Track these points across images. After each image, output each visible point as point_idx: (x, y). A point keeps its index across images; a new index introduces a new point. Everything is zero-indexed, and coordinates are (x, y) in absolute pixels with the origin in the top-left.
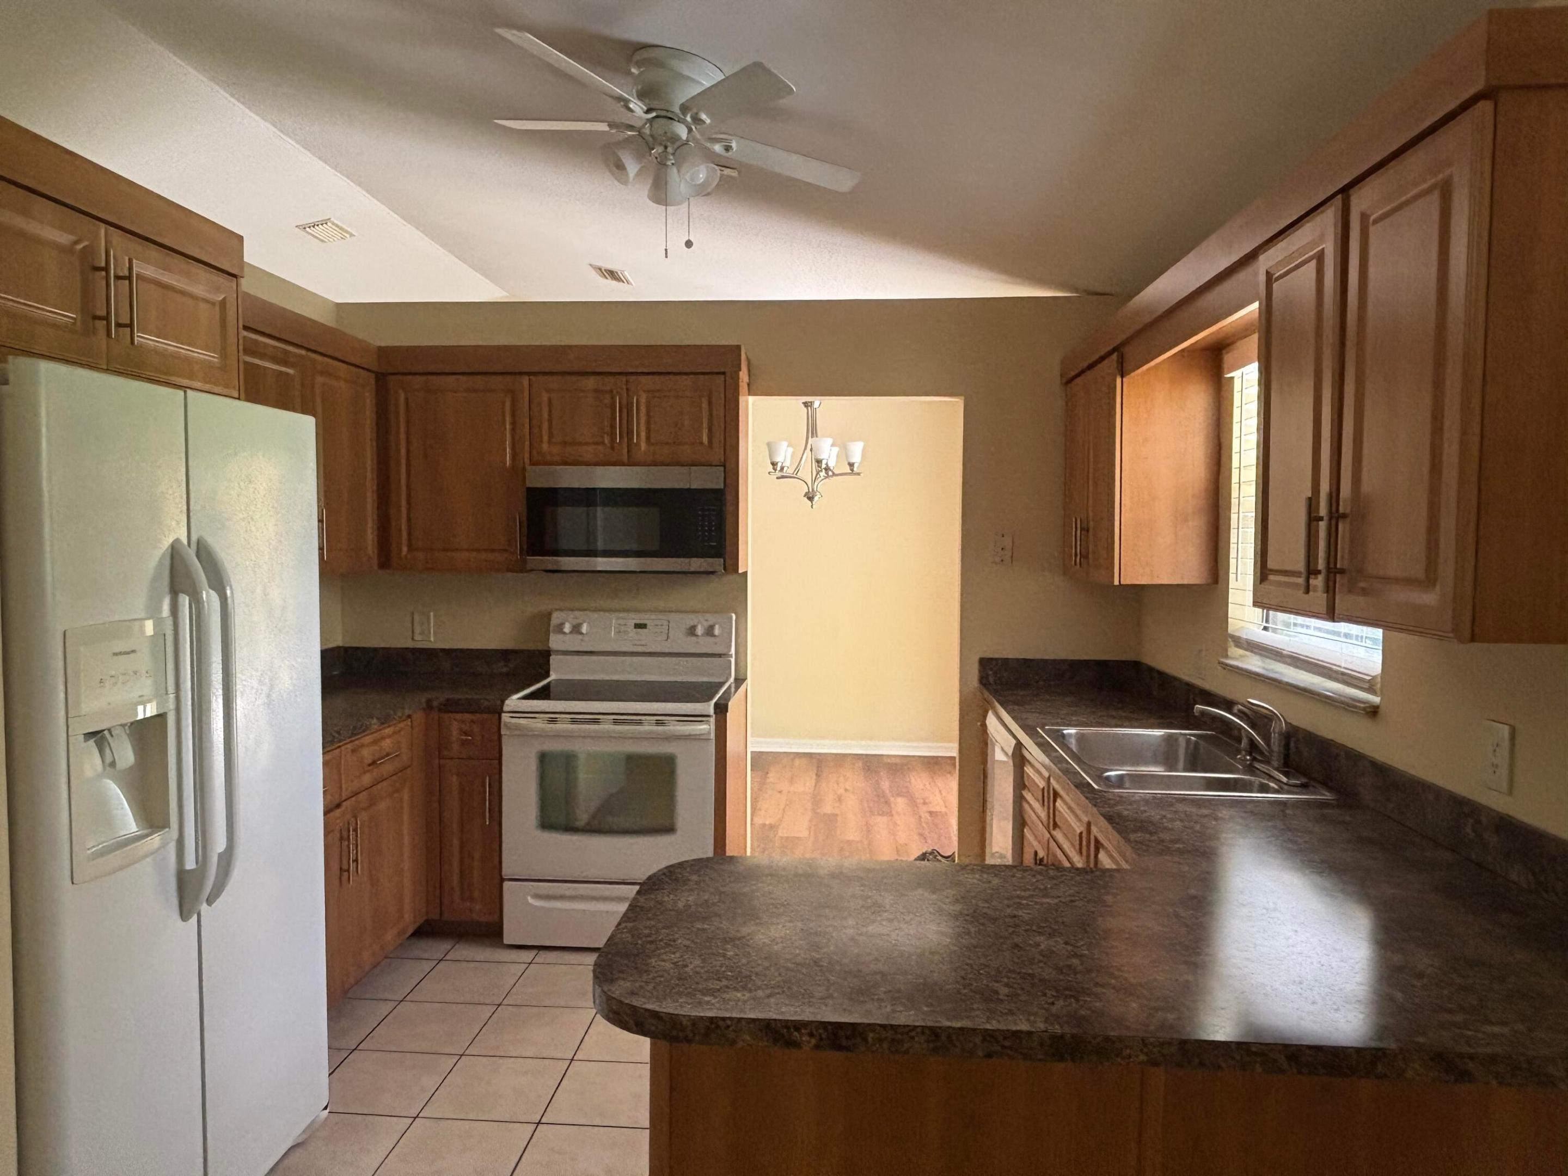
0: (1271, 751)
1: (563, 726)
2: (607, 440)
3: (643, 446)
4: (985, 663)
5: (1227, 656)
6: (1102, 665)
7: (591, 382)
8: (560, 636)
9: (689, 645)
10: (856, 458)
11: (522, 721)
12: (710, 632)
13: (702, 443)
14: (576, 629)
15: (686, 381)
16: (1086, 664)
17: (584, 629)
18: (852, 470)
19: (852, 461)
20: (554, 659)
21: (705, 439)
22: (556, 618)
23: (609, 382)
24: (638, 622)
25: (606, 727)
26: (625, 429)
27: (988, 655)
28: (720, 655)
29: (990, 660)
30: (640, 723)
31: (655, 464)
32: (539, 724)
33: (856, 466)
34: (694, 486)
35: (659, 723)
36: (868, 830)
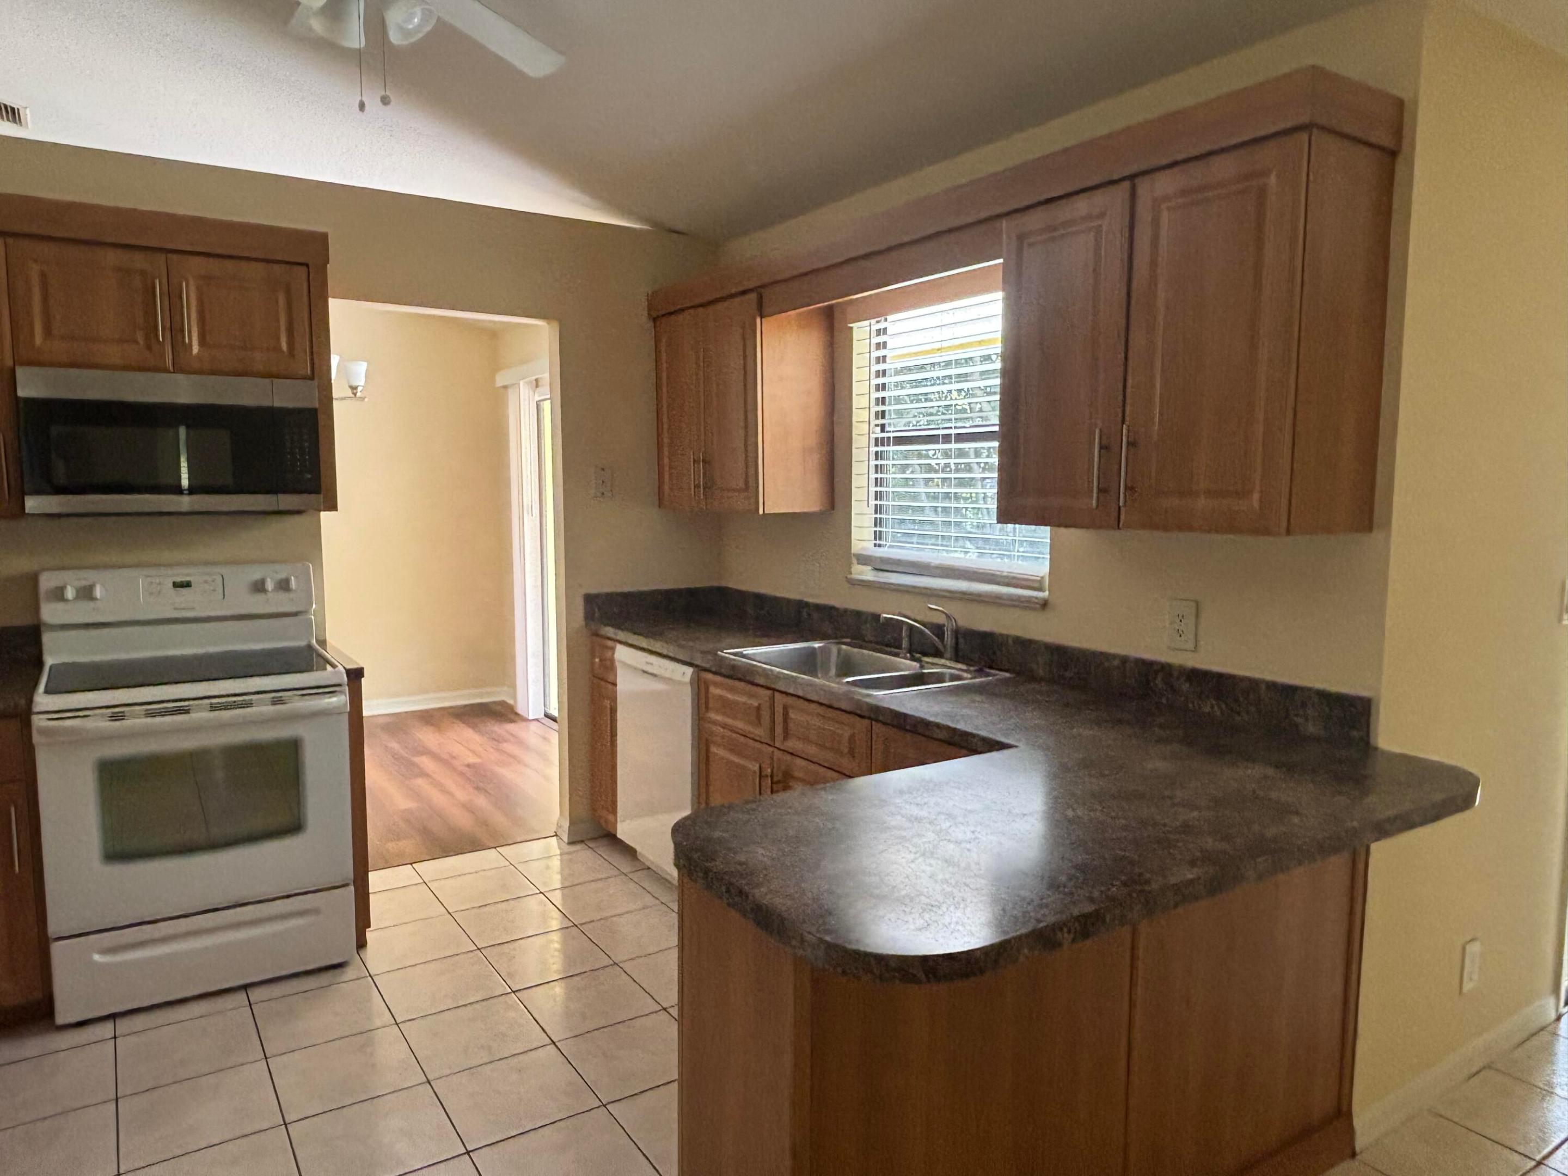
0: (945, 646)
1: (137, 722)
2: (140, 337)
3: (195, 349)
4: (589, 599)
5: (851, 573)
6: (692, 593)
7: (111, 258)
8: (60, 606)
9: (257, 604)
10: (360, 382)
11: (68, 723)
12: (284, 585)
13: (280, 350)
14: (86, 593)
15: (255, 271)
16: (678, 592)
17: (98, 592)
18: (355, 394)
19: (354, 384)
20: (48, 639)
21: (284, 346)
22: (47, 582)
23: (139, 261)
24: (179, 579)
25: (200, 715)
26: (168, 325)
27: (593, 591)
28: (295, 614)
29: (597, 596)
30: (249, 704)
31: (213, 373)
32: (99, 723)
33: (360, 389)
34: (277, 404)
35: (275, 702)
36: (416, 794)
